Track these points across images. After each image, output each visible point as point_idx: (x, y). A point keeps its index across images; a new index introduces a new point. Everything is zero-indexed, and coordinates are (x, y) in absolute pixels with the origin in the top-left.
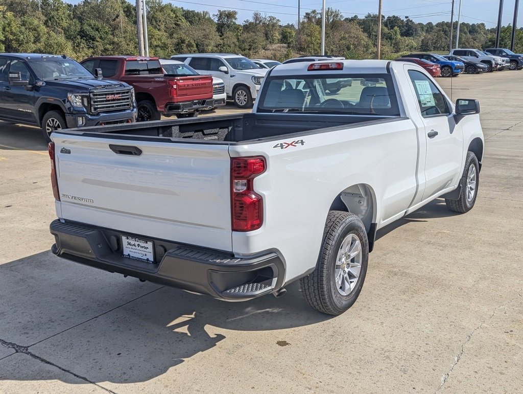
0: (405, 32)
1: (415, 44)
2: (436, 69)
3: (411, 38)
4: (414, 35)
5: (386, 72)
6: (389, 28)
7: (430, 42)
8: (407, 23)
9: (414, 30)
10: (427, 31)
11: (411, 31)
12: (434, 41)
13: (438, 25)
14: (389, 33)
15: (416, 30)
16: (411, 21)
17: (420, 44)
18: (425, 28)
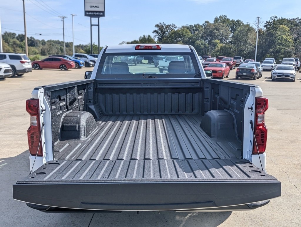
0: (30, 44)
1: (37, 51)
2: (73, 64)
3: (34, 47)
4: (36, 46)
5: (191, 52)
6: (20, 41)
7: (46, 51)
8: (31, 39)
9: (35, 43)
10: (42, 44)
11: (34, 44)
12: (48, 50)
13: (48, 41)
14: (20, 44)
15: (37, 43)
16: (33, 38)
17: (40, 51)
18: (41, 43)
